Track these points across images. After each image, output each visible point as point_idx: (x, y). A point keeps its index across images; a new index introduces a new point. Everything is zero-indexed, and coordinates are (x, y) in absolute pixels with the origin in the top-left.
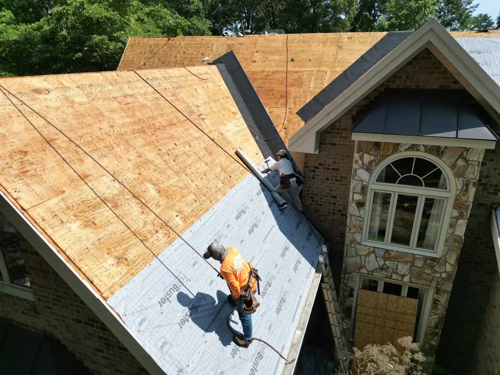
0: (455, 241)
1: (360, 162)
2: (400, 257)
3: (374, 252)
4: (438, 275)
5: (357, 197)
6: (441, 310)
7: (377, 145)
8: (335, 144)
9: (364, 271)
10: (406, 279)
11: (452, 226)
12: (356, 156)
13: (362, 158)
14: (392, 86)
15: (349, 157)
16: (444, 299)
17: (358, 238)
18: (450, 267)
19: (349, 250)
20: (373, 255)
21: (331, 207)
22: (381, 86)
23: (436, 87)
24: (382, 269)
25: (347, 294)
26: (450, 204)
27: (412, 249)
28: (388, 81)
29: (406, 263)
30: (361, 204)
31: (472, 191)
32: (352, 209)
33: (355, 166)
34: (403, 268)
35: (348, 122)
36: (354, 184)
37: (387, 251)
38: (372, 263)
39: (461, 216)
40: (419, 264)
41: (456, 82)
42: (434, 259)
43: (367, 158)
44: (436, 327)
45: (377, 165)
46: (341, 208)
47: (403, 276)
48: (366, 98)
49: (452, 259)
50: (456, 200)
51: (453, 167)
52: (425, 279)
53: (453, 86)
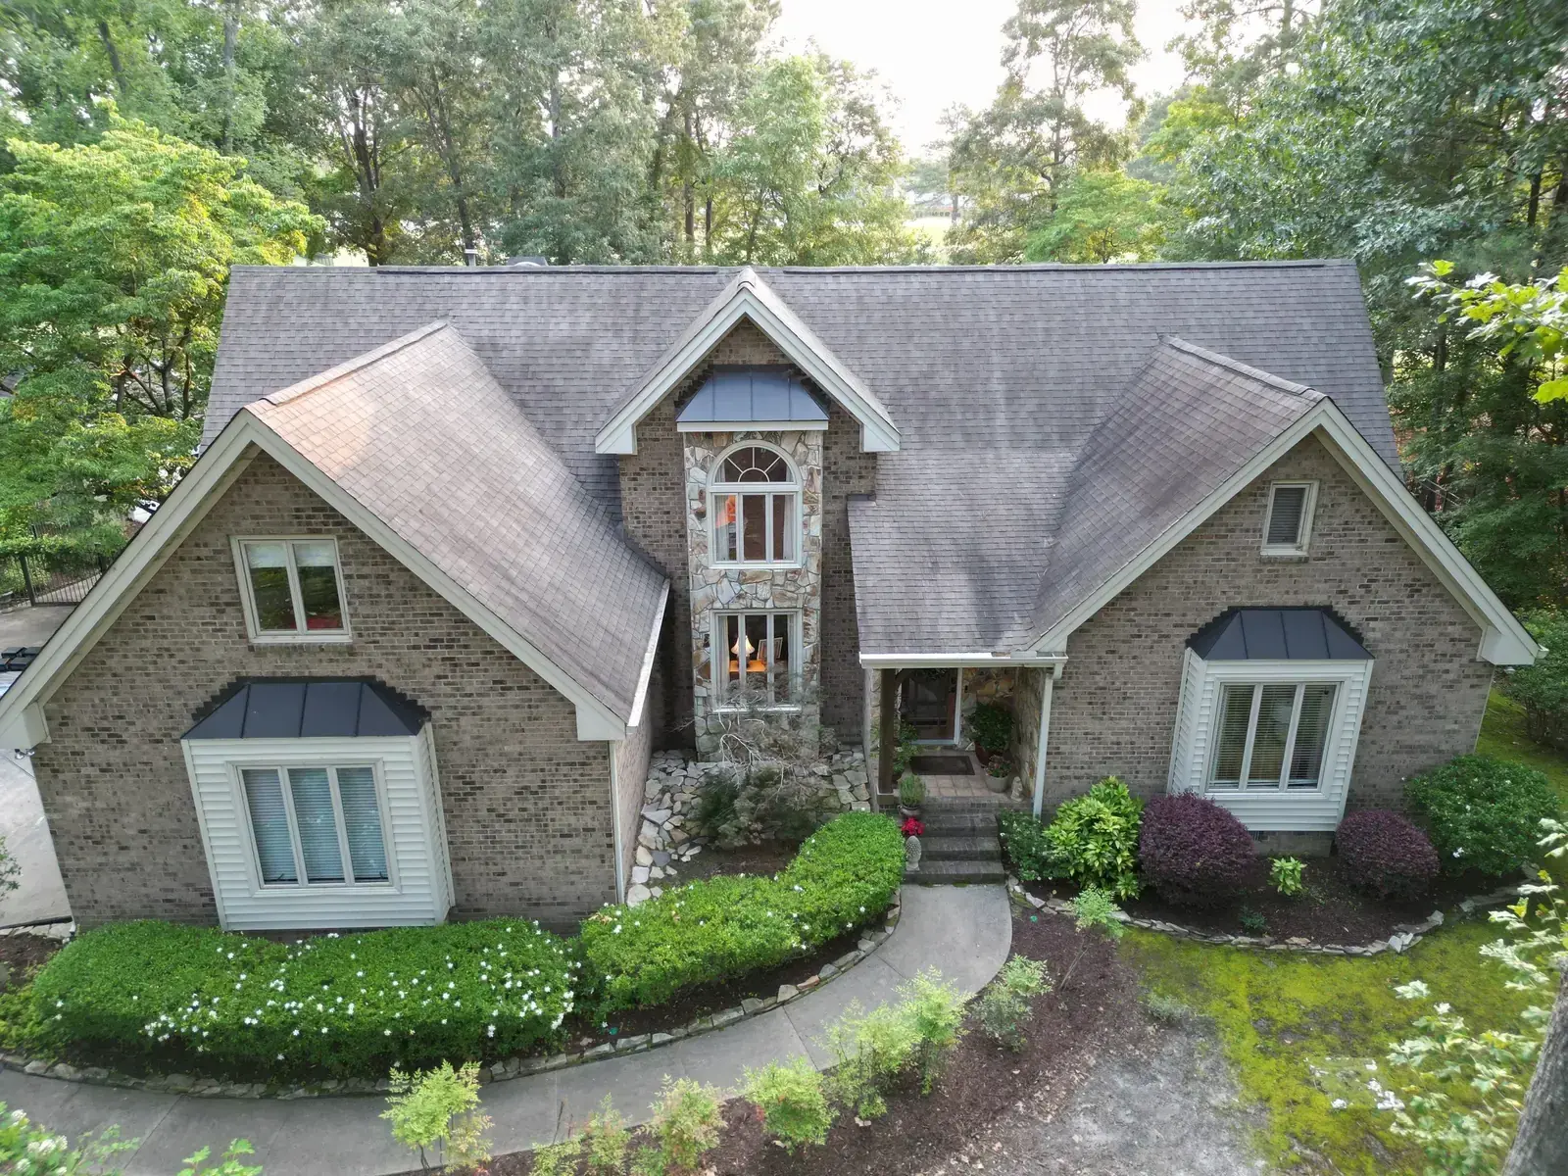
0: (813, 543)
1: (692, 460)
2: (757, 577)
3: (726, 576)
4: (802, 590)
5: (696, 505)
6: (814, 636)
7: (709, 435)
8: (657, 440)
9: (717, 605)
10: (769, 605)
11: (805, 525)
12: (687, 451)
13: (693, 453)
14: (715, 362)
15: (677, 455)
16: (814, 620)
17: (704, 562)
18: (813, 578)
19: (696, 578)
20: (725, 580)
21: (665, 527)
22: (704, 361)
23: (764, 362)
24: (739, 596)
25: (700, 643)
26: (799, 499)
27: (768, 565)
28: (710, 356)
29: (764, 582)
30: (701, 515)
31: (818, 481)
32: (692, 520)
33: (687, 465)
34: (764, 591)
35: (669, 410)
36: (691, 490)
37: (741, 573)
38: (726, 592)
39: (812, 512)
40: (780, 580)
41: (783, 356)
42: (795, 572)
43: (700, 453)
44: (812, 662)
45: (713, 460)
46: (678, 526)
47: (766, 601)
48: (687, 378)
49: (814, 566)
50: (804, 493)
51: (793, 455)
52: (790, 599)
53: (781, 361)
